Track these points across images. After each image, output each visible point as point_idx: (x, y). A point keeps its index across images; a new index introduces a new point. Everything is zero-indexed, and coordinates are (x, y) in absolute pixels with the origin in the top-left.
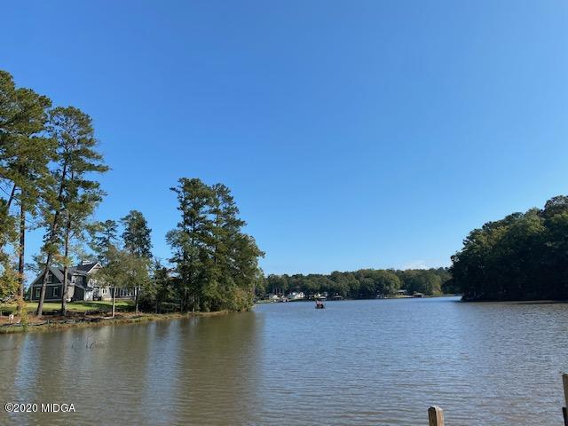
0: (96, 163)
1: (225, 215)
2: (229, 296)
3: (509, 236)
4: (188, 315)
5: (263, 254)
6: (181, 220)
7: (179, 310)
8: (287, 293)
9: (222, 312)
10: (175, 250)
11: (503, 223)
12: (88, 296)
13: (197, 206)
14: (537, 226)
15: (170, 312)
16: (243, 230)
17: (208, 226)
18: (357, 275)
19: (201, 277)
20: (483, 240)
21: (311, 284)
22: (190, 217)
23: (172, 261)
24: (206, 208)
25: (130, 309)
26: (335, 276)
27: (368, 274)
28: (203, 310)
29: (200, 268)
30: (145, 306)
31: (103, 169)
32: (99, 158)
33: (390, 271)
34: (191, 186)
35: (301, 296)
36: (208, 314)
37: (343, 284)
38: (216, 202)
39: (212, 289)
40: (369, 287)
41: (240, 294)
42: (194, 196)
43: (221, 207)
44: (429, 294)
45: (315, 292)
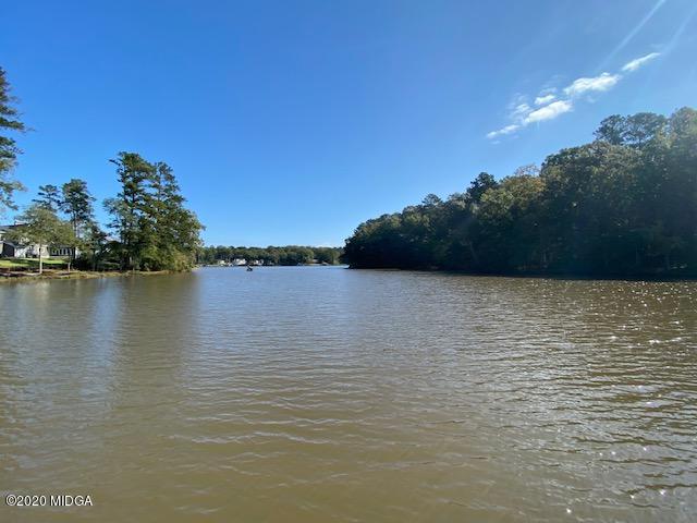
0: (10, 119)
1: (166, 191)
2: (169, 259)
3: (381, 228)
4: (127, 273)
5: (204, 228)
6: (122, 191)
7: (117, 269)
8: (232, 259)
9: (163, 272)
10: (113, 216)
11: (378, 220)
12: (19, 253)
13: (137, 180)
14: (396, 224)
15: (107, 270)
16: (185, 206)
17: (147, 198)
18: (286, 249)
19: (140, 242)
20: (365, 230)
21: (251, 254)
22: (130, 189)
23: (110, 226)
24: (146, 182)
25: (63, 267)
26: (270, 249)
27: (294, 249)
28: (143, 269)
29: (138, 234)
30: (82, 264)
31: (18, 126)
32: (10, 113)
33: (308, 248)
34: (131, 160)
35: (243, 262)
36: (149, 273)
37: (275, 255)
38: (158, 178)
39: (152, 252)
40: (292, 258)
41: (180, 258)
42: (133, 169)
43: (163, 184)
44: (331, 263)
45: (254, 259)
